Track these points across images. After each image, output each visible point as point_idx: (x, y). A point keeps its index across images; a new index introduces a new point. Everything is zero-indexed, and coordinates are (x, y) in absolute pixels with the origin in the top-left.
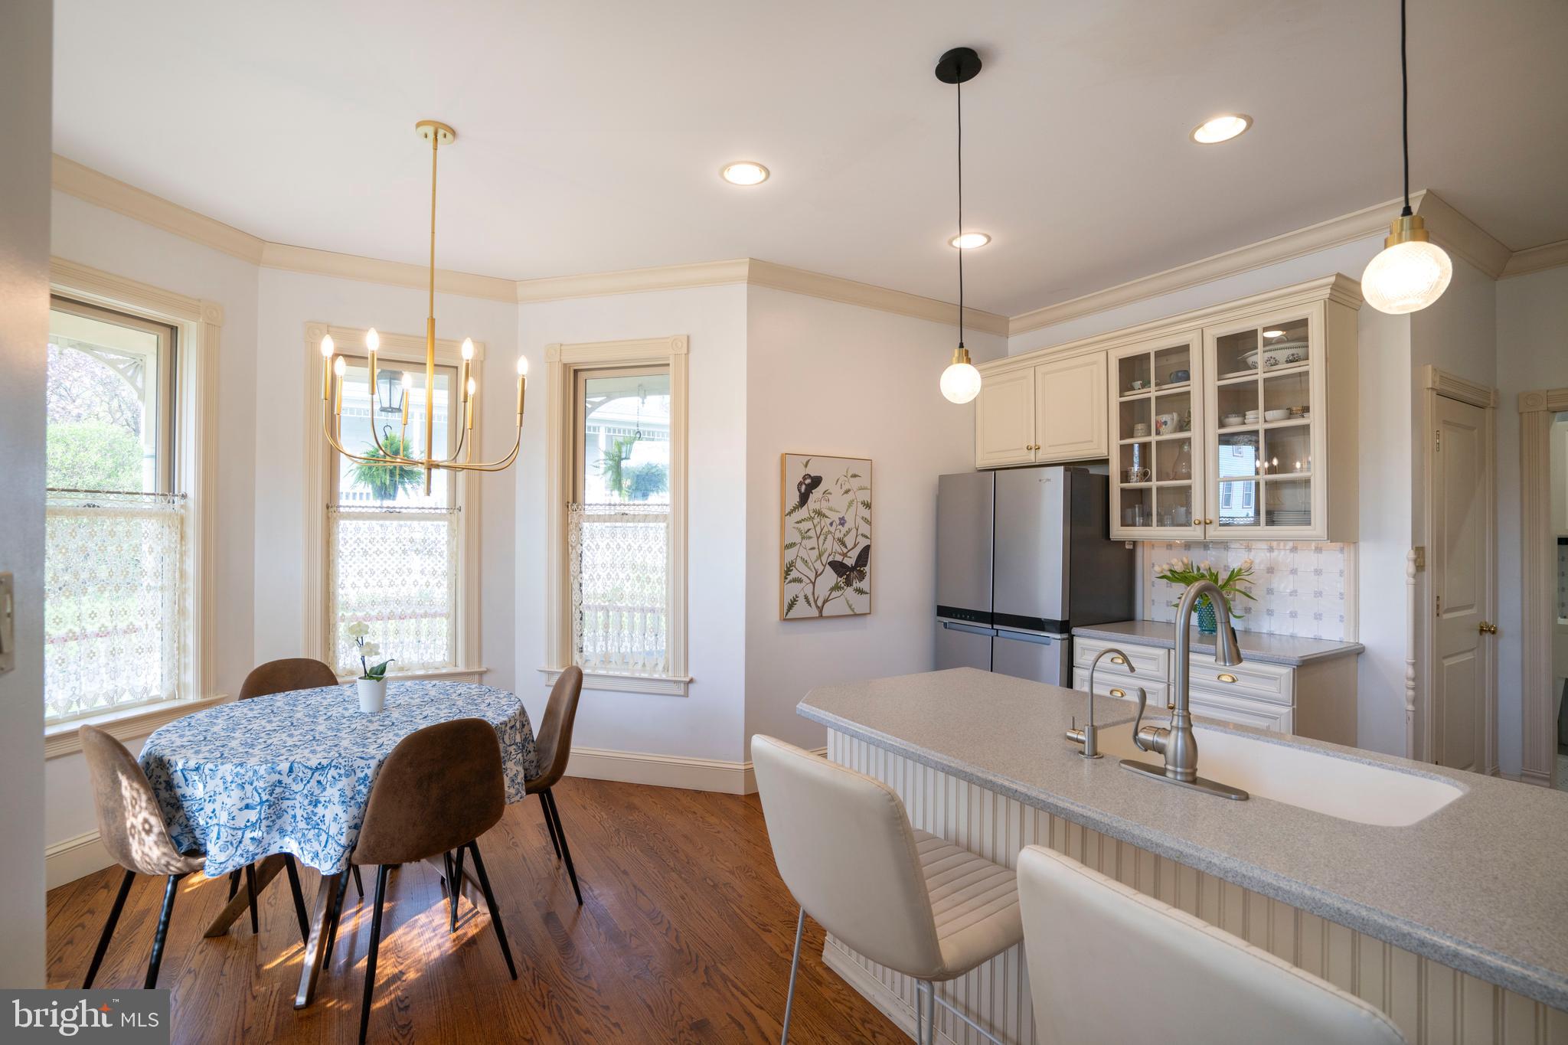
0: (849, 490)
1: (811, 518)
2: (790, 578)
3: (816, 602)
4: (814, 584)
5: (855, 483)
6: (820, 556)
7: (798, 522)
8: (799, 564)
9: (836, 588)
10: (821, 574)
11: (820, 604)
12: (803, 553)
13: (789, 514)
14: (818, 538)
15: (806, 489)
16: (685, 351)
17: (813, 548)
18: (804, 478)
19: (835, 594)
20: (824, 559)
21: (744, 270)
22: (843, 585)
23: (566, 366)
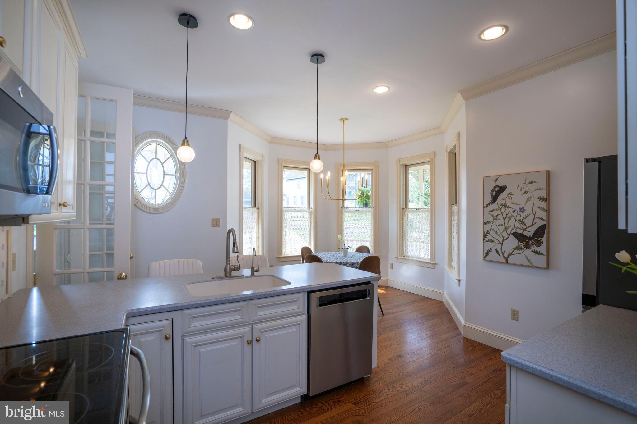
0: (527, 191)
1: (499, 209)
2: (486, 239)
3: (503, 254)
4: (502, 244)
5: (532, 187)
6: (506, 229)
7: (491, 211)
8: (492, 232)
9: (518, 248)
10: (506, 239)
11: (506, 255)
12: (494, 227)
13: (486, 207)
14: (504, 220)
15: (496, 194)
17: (502, 225)
18: (495, 188)
19: (516, 252)
20: (509, 231)
22: (523, 247)
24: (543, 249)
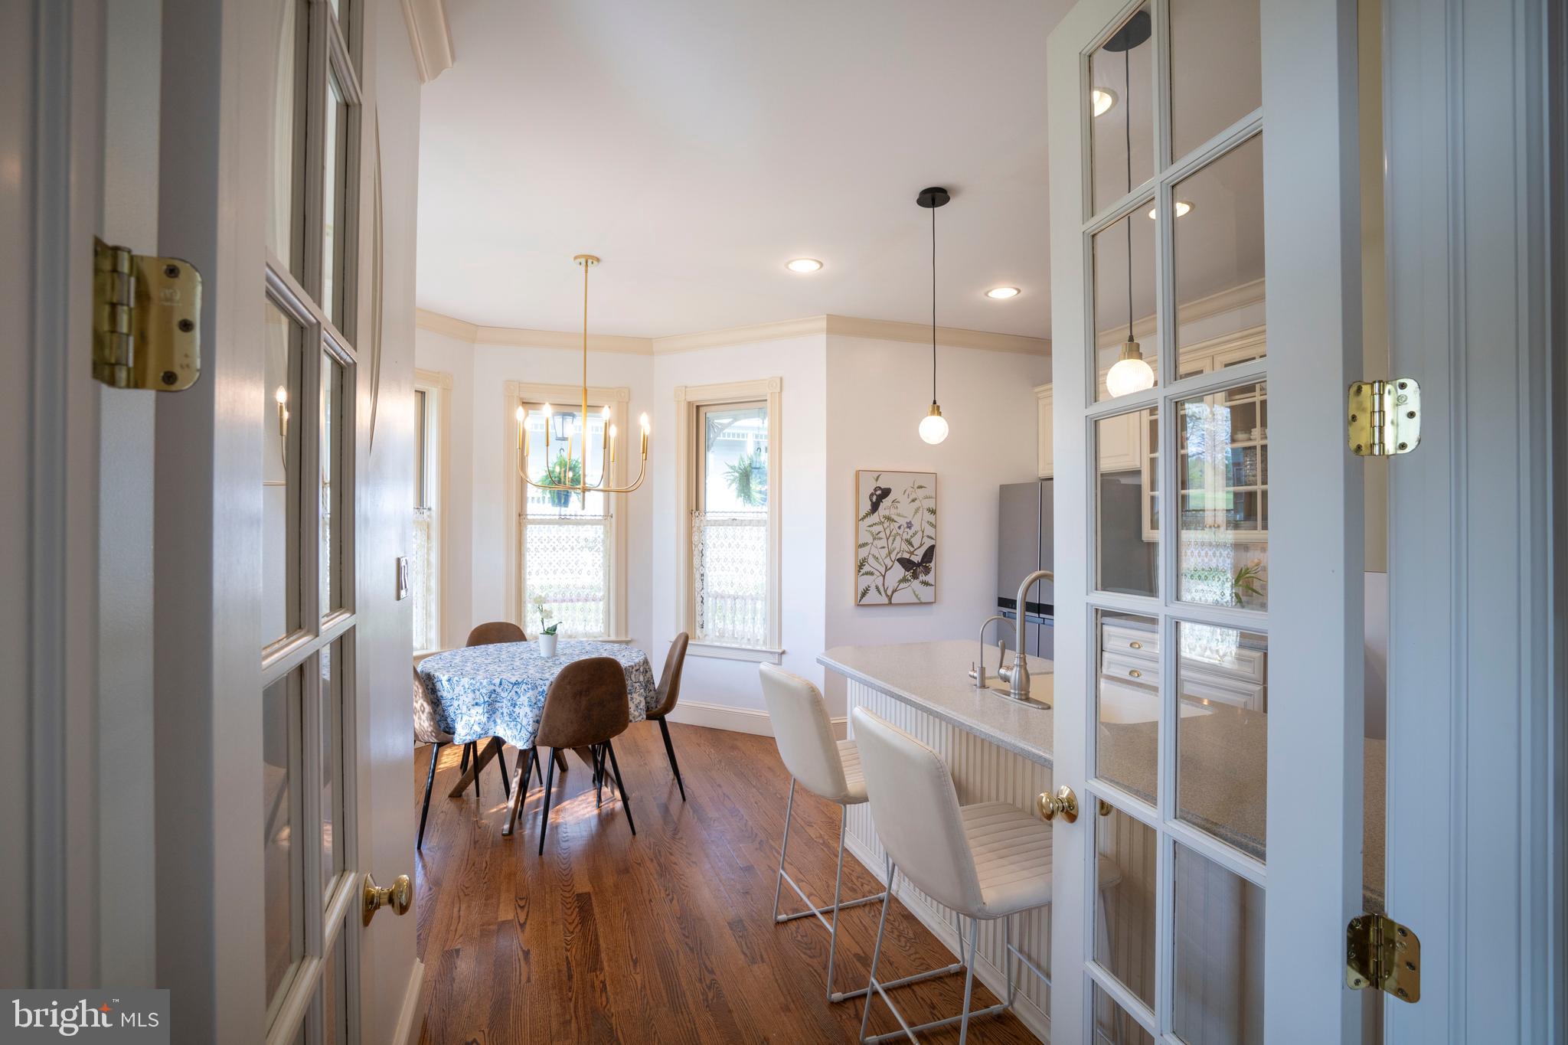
0: (916, 499)
1: (881, 523)
2: (863, 571)
3: (885, 591)
4: (884, 577)
5: (920, 493)
6: (890, 553)
7: (870, 526)
8: (871, 560)
9: (904, 580)
10: (890, 569)
11: (889, 593)
12: (874, 551)
13: (863, 519)
14: (888, 539)
15: (877, 499)
16: (779, 390)
17: (884, 547)
18: (875, 490)
19: (902, 585)
20: (893, 556)
21: (823, 324)
22: (910, 578)
23: (690, 404)
24: (930, 578)
